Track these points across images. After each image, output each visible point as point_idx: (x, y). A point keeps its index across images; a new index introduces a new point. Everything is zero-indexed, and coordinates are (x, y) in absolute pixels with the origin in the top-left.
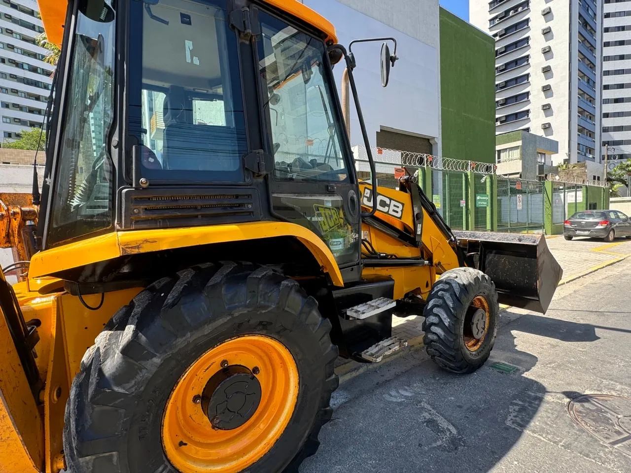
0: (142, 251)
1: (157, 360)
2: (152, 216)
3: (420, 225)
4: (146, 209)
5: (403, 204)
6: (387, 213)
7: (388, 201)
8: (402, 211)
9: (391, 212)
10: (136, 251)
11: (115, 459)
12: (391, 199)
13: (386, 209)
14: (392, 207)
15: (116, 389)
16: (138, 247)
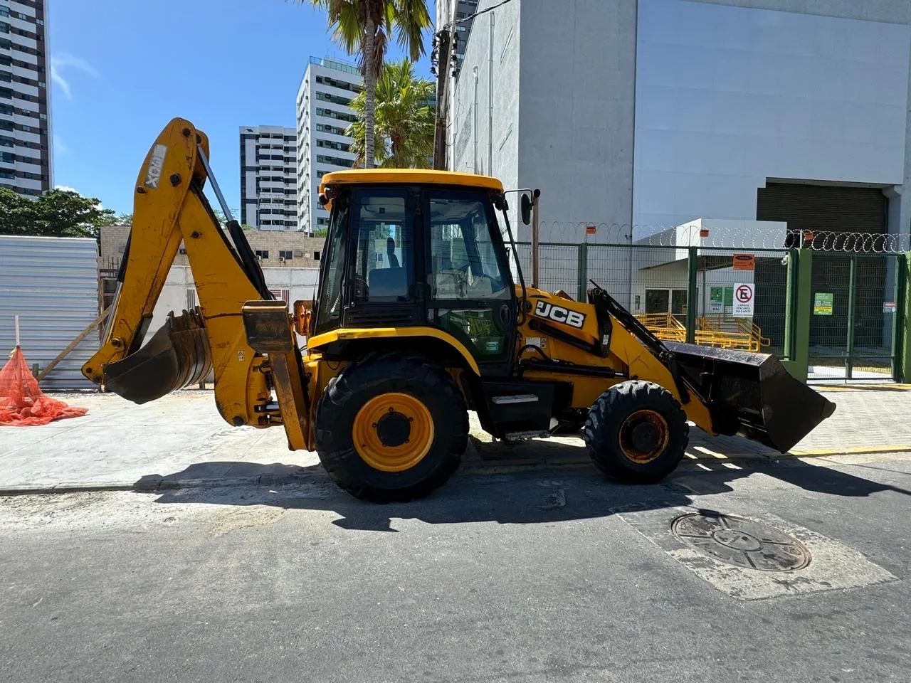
0: (346, 338)
1: (350, 393)
2: (357, 321)
3: (608, 336)
4: (355, 318)
5: (585, 316)
6: (565, 322)
7: (565, 312)
8: (583, 321)
9: (569, 322)
10: (343, 338)
11: (330, 435)
12: (568, 310)
13: (563, 319)
14: (570, 317)
15: (333, 402)
16: (344, 337)
